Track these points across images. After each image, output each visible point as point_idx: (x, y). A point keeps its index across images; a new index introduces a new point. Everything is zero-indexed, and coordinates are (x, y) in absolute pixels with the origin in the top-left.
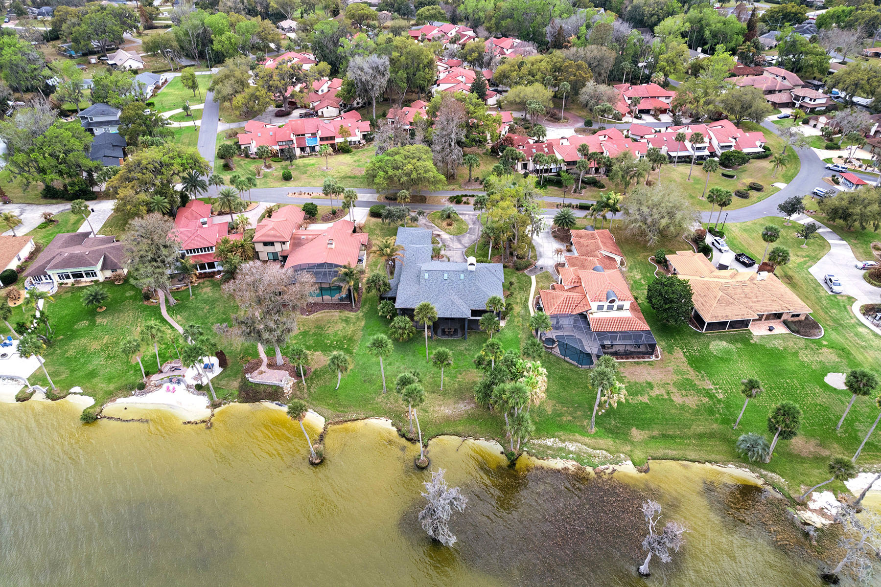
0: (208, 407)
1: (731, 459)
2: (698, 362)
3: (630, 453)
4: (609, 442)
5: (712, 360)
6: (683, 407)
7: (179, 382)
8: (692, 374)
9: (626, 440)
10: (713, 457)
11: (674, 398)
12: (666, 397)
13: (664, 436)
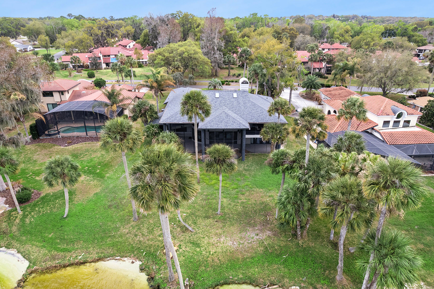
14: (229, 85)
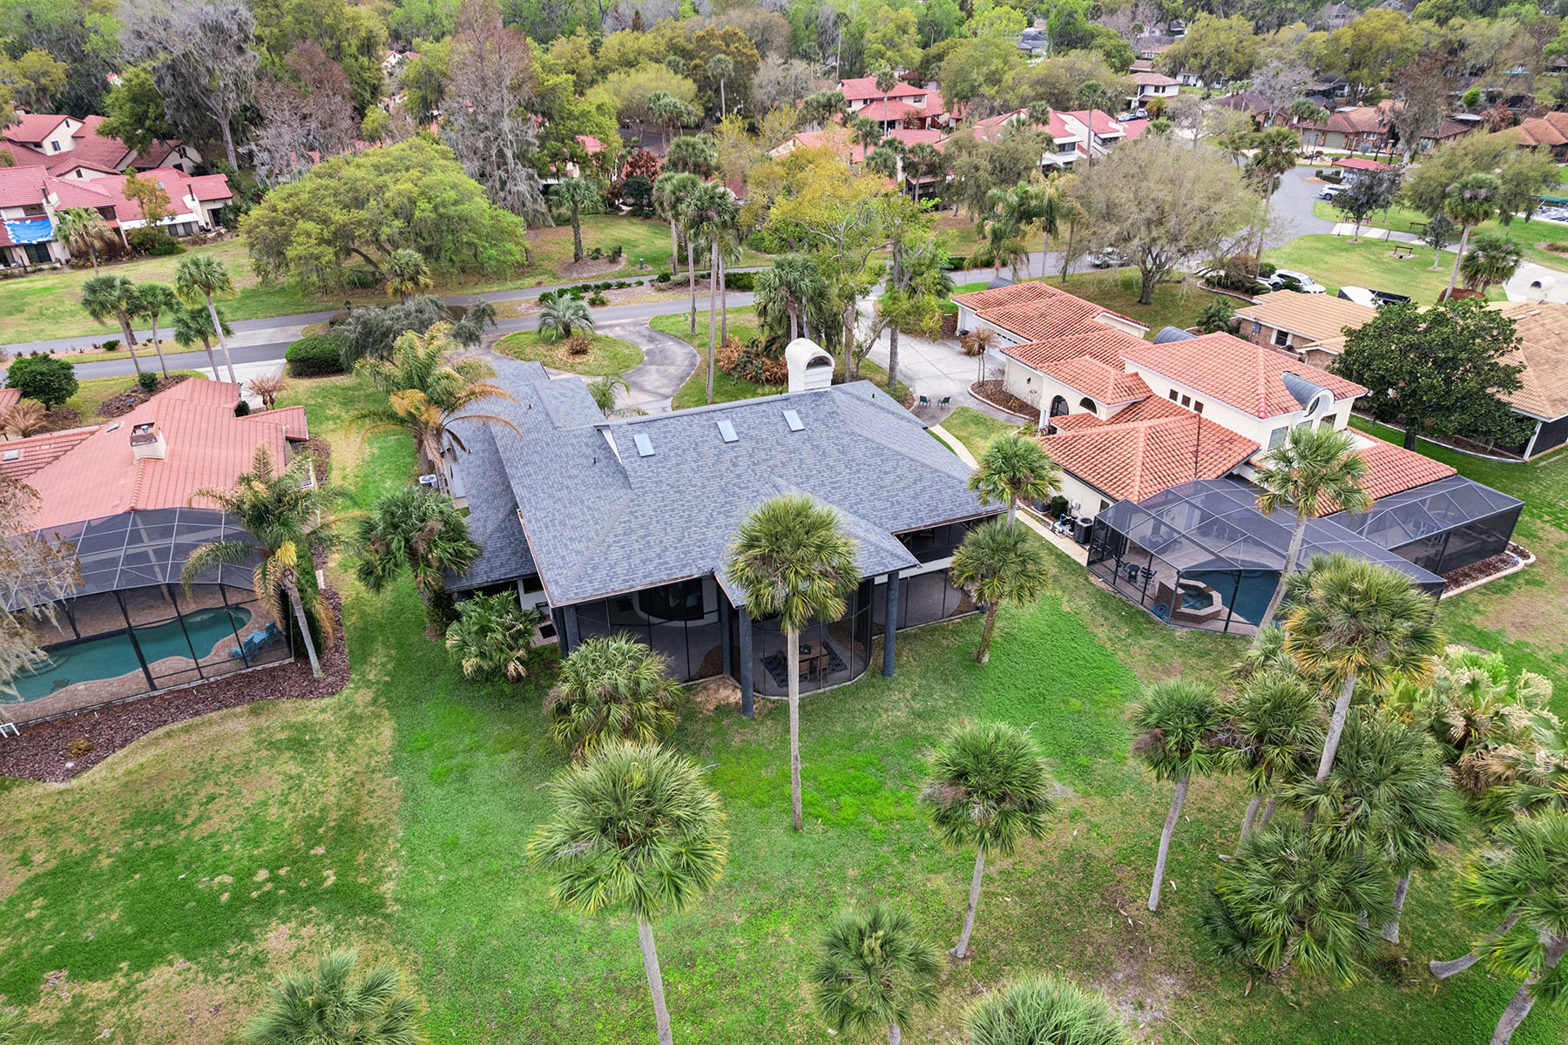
14: (603, 303)
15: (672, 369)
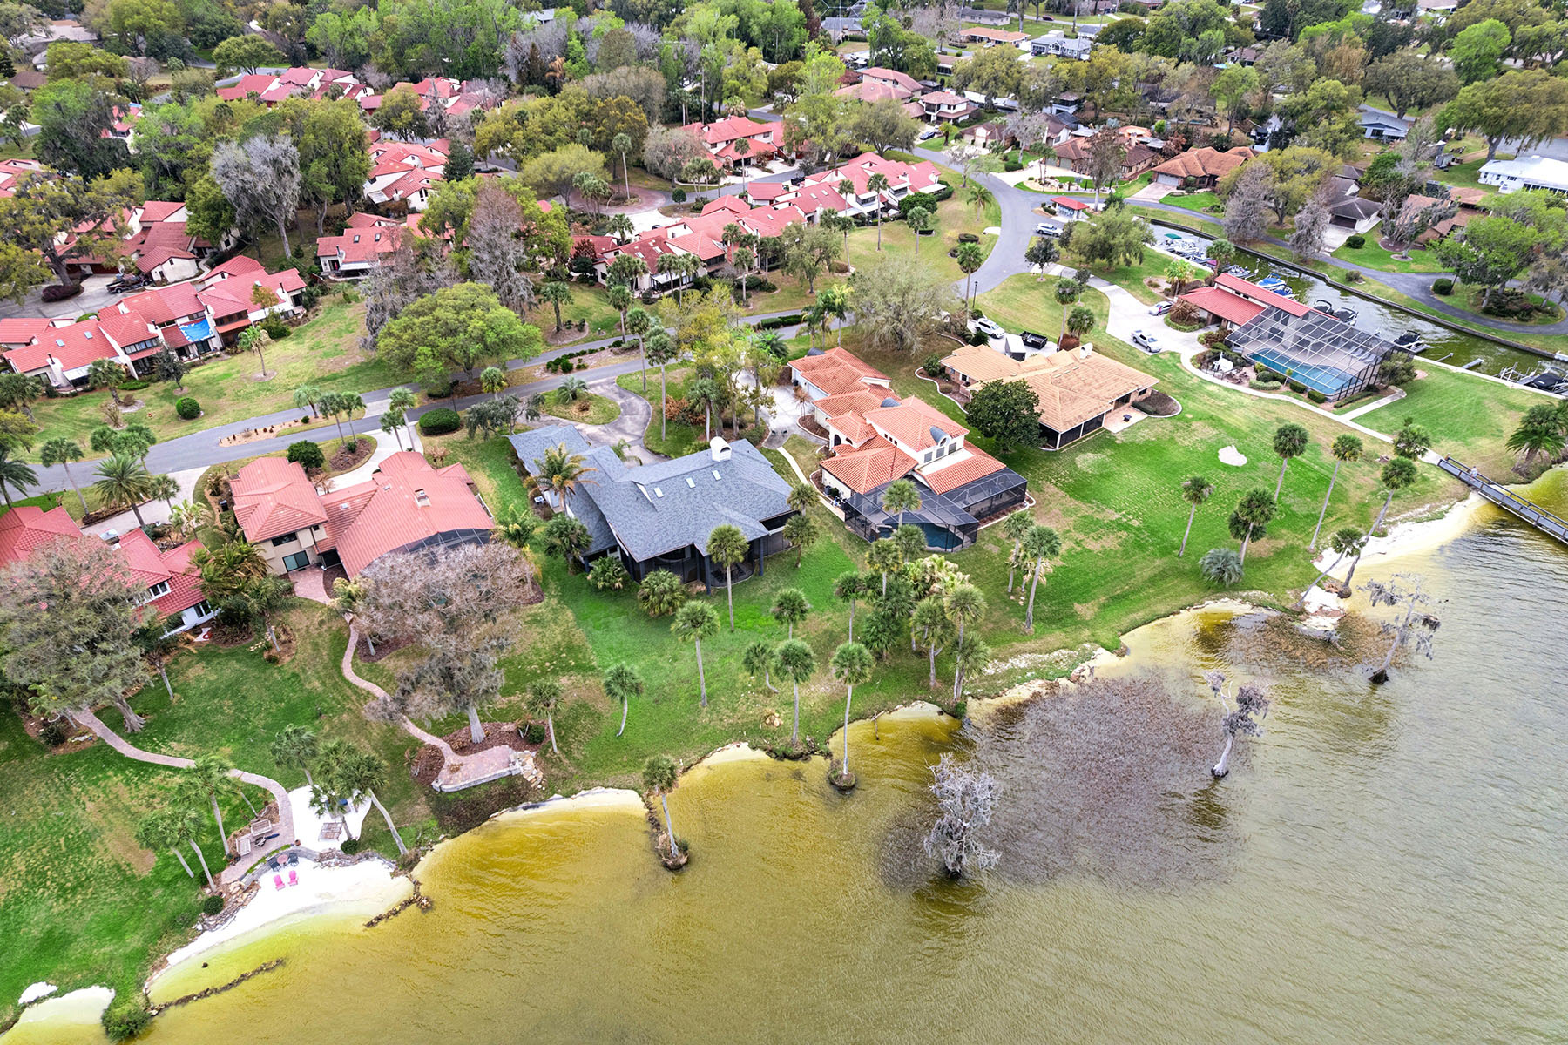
0: (394, 875)
1: (1202, 594)
2: (1079, 488)
3: (1093, 639)
4: (1057, 636)
5: (1094, 482)
6: (1106, 554)
7: (293, 859)
8: (1085, 509)
9: (1077, 623)
10: (1184, 600)
11: (1090, 547)
12: (1079, 549)
13: (1117, 599)
14: (585, 367)
15: (638, 417)
